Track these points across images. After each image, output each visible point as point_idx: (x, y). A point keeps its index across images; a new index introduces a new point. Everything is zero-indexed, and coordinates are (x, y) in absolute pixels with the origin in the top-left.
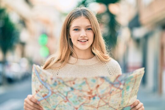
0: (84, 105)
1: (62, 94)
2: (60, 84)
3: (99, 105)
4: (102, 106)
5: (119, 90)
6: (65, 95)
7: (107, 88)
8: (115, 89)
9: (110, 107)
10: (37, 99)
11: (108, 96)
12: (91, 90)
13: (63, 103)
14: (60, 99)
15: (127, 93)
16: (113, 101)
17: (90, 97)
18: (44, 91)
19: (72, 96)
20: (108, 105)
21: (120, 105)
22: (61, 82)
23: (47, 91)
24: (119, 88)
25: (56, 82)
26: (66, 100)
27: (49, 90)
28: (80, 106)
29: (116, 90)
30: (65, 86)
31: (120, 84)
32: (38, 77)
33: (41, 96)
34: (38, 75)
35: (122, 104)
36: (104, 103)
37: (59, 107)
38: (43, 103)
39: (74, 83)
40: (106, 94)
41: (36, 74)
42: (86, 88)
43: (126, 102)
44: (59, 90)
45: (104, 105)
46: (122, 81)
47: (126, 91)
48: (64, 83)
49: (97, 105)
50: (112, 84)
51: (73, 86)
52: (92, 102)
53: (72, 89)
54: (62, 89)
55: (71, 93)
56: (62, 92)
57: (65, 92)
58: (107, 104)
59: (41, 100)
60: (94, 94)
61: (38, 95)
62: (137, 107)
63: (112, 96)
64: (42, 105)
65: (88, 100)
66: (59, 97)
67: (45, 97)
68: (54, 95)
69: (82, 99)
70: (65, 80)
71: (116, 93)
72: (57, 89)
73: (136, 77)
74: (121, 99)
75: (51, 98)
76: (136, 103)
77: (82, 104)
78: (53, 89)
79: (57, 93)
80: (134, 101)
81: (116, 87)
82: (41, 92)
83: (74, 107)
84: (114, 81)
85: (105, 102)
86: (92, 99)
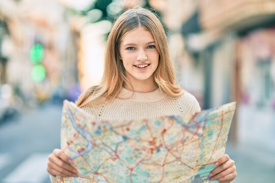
0: (143, 163)
1: (109, 147)
2: (105, 131)
3: (165, 161)
4: (170, 163)
5: (196, 137)
6: (114, 148)
7: (178, 134)
8: (191, 135)
9: (183, 164)
10: (69, 155)
11: (180, 147)
12: (155, 138)
13: (110, 161)
14: (105, 155)
15: (209, 141)
16: (187, 155)
17: (152, 150)
18: (81, 142)
19: (125, 150)
20: (180, 161)
21: (197, 161)
22: (108, 127)
23: (86, 143)
24: (196, 134)
25: (99, 128)
26: (115, 157)
27: (88, 141)
28: (137, 165)
29: (192, 138)
30: (113, 133)
31: (199, 127)
32: (71, 121)
33: (76, 150)
34: (71, 117)
35: (201, 159)
36: (174, 158)
37: (103, 168)
38: (78, 163)
39: (128, 129)
40: (177, 143)
41: (68, 116)
42: (146, 135)
43: (208, 156)
44: (104, 141)
45: (173, 162)
46: (201, 122)
47: (207, 139)
48: (112, 129)
49: (163, 161)
50: (186, 128)
51: (127, 133)
52: (156, 156)
53: (125, 138)
54: (108, 139)
55: (124, 144)
56: (109, 144)
57: (113, 144)
58: (178, 159)
59: (75, 158)
60: (158, 144)
61: (71, 150)
62: (225, 166)
63: (185, 147)
64: (76, 166)
65: (150, 155)
66: (103, 152)
67: (82, 153)
68: (96, 148)
69: (141, 153)
70: (114, 125)
71: (193, 141)
72: (101, 139)
73: (222, 115)
74: (199, 151)
75: (92, 154)
76: (224, 160)
77: (141, 162)
78: (95, 140)
79: (101, 146)
80: (221, 157)
81: (192, 132)
82: (76, 145)
83: (128, 167)
84: (189, 122)
85: (174, 156)
86: (155, 152)
